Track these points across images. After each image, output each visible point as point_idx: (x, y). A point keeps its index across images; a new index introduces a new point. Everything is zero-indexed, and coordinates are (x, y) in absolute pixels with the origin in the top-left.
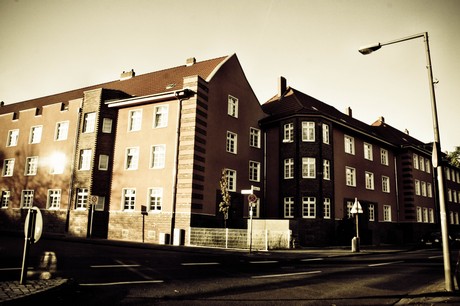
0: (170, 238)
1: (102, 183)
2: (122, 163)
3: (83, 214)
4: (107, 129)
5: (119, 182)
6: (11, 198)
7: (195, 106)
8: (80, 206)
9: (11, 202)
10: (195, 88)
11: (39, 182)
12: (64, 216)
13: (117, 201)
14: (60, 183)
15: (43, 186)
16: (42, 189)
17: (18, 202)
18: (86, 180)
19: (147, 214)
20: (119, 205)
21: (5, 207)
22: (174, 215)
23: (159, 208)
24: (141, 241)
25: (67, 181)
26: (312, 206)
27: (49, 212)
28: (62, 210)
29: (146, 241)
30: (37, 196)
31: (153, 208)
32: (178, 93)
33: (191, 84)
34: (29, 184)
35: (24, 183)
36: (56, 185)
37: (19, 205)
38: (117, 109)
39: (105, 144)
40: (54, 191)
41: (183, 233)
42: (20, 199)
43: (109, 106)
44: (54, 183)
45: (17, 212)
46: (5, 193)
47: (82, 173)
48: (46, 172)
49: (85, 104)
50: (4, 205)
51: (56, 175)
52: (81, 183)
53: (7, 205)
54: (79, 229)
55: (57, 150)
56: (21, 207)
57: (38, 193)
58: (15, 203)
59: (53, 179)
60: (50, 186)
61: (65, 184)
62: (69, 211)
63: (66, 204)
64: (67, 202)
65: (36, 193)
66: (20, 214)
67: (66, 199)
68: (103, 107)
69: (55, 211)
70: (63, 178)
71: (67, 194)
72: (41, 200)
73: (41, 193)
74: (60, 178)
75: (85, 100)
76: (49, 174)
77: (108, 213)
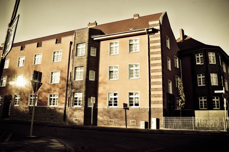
0: (148, 124)
1: (92, 88)
2: (105, 76)
3: (80, 109)
4: (93, 54)
5: (104, 88)
6: (21, 100)
7: (159, 38)
8: (76, 104)
9: (21, 102)
10: (158, 28)
12: (62, 111)
13: (103, 101)
14: (58, 89)
15: (45, 91)
16: (44, 93)
17: (26, 102)
18: (81, 87)
19: (128, 109)
20: (105, 103)
21: (17, 105)
22: (150, 109)
23: (137, 105)
24: (125, 127)
25: (63, 88)
26: (217, 102)
27: (50, 108)
28: (59, 107)
29: (128, 127)
30: (40, 98)
31: (132, 105)
32: (148, 30)
33: (155, 25)
36: (55, 91)
37: (27, 104)
38: (99, 41)
39: (93, 63)
40: (52, 94)
41: (158, 121)
42: (28, 100)
43: (94, 39)
44: (53, 89)
45: (26, 108)
46: (17, 96)
47: (77, 82)
48: (46, 83)
49: (77, 38)
50: (16, 104)
51: (54, 84)
52: (77, 89)
53: (18, 104)
54: (77, 120)
55: (54, 68)
56: (29, 105)
57: (41, 96)
58: (24, 102)
59: (52, 87)
60: (50, 91)
61: (62, 90)
62: (65, 108)
63: (63, 103)
64: (64, 102)
65: (40, 96)
66: (28, 110)
67: (63, 100)
68: (90, 40)
69: (55, 108)
70: (60, 86)
71: (63, 96)
72: (44, 100)
73: (43, 96)
74: (58, 86)
75: (76, 36)
76: (49, 84)
77: (97, 109)
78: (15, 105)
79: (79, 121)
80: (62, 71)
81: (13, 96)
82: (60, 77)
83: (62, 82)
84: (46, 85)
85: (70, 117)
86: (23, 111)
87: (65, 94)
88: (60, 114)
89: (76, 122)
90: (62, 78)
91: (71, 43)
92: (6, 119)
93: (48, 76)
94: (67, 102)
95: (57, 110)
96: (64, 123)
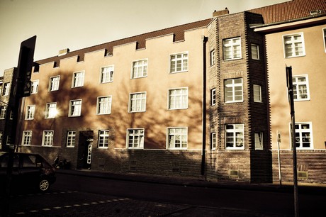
5: (283, 115)
6: (111, 138)
8: (231, 145)
9: (112, 142)
11: (152, 119)
12: (197, 158)
14: (186, 119)
15: (159, 123)
16: (157, 127)
17: (123, 141)
20: (286, 142)
21: (104, 147)
25: (197, 116)
28: (191, 150)
30: (151, 135)
34: (137, 122)
35: (130, 121)
37: (124, 145)
42: (125, 138)
43: (256, 30)
44: (176, 119)
45: (122, 153)
46: (102, 133)
47: (231, 105)
48: (161, 108)
49: (221, 29)
50: (101, 145)
51: (178, 111)
52: (231, 118)
53: (106, 145)
54: (236, 173)
55: (175, 82)
56: (127, 147)
57: (152, 131)
58: (119, 143)
59: (173, 116)
60: (169, 123)
61: (194, 120)
62: (204, 152)
63: (198, 144)
64: (201, 140)
65: (149, 131)
66: (126, 155)
67: (199, 137)
68: (249, 31)
69: (181, 151)
70: (190, 113)
71: (199, 131)
72: (158, 139)
73: (156, 131)
74: (185, 114)
75: (220, 25)
76: (166, 111)
77: (271, 152)
78: (100, 148)
79: (240, 175)
80: (191, 88)
81: (96, 132)
82: (189, 98)
83: (192, 105)
84: (161, 112)
85: (222, 167)
86: (117, 157)
87: (201, 127)
88: (194, 162)
89: (234, 176)
90: (193, 100)
91: (206, 39)
92: (83, 170)
93: (163, 97)
94: (208, 141)
95: (187, 156)
96: (204, 179)
